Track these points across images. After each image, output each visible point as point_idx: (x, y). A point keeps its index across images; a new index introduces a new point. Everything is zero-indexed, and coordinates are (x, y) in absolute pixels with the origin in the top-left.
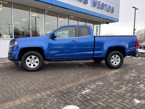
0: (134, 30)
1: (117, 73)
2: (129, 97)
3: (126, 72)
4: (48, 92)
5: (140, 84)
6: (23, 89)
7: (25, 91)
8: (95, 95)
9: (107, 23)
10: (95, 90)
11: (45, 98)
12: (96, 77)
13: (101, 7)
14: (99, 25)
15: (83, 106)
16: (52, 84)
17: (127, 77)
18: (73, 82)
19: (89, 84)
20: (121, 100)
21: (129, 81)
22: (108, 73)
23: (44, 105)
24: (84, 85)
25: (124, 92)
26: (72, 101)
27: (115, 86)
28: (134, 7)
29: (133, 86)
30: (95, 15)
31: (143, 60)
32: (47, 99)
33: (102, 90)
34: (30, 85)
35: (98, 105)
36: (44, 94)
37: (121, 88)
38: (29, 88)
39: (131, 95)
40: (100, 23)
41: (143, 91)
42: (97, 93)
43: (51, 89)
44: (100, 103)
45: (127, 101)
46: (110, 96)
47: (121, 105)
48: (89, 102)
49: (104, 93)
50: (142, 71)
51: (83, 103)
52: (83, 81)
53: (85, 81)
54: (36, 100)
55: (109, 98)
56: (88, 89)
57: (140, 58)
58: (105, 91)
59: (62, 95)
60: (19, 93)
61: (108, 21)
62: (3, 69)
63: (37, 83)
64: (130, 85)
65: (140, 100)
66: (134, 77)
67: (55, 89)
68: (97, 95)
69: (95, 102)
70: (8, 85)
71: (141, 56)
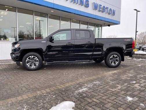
0: (136, 32)
1: (115, 73)
2: (123, 95)
3: (124, 72)
4: (48, 90)
5: (136, 83)
6: (25, 87)
7: (27, 89)
8: (91, 93)
9: (109, 26)
10: (91, 89)
11: (44, 95)
12: (94, 77)
13: (102, 10)
14: (100, 28)
15: (79, 102)
16: (52, 83)
17: (124, 77)
18: (72, 81)
19: (87, 84)
20: (114, 97)
21: (125, 81)
22: (107, 74)
23: (43, 101)
24: (82, 84)
25: (118, 90)
26: (69, 98)
27: (111, 85)
28: (135, 10)
29: (128, 85)
30: (96, 18)
31: (143, 62)
32: (46, 96)
33: (98, 89)
34: (32, 84)
35: (92, 101)
36: (44, 92)
37: (116, 87)
38: (30, 86)
39: (125, 93)
40: (101, 25)
41: (137, 90)
42: (93, 92)
43: (51, 87)
44: (95, 100)
45: (120, 98)
46: (105, 93)
47: (114, 101)
48: (85, 99)
49: (100, 91)
50: (140, 72)
51: (78, 100)
52: (81, 80)
53: (83, 81)
54: (36, 96)
55: (104, 95)
56: (85, 88)
57: (141, 59)
58: (101, 89)
59: (60, 93)
60: (21, 91)
61: (109, 24)
62: (7, 70)
63: (38, 82)
64: (126, 84)
65: (133, 98)
66: (131, 77)
67: (54, 87)
68: (93, 93)
69: (90, 99)
70: (11, 84)
71: (142, 58)
